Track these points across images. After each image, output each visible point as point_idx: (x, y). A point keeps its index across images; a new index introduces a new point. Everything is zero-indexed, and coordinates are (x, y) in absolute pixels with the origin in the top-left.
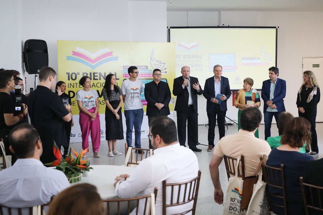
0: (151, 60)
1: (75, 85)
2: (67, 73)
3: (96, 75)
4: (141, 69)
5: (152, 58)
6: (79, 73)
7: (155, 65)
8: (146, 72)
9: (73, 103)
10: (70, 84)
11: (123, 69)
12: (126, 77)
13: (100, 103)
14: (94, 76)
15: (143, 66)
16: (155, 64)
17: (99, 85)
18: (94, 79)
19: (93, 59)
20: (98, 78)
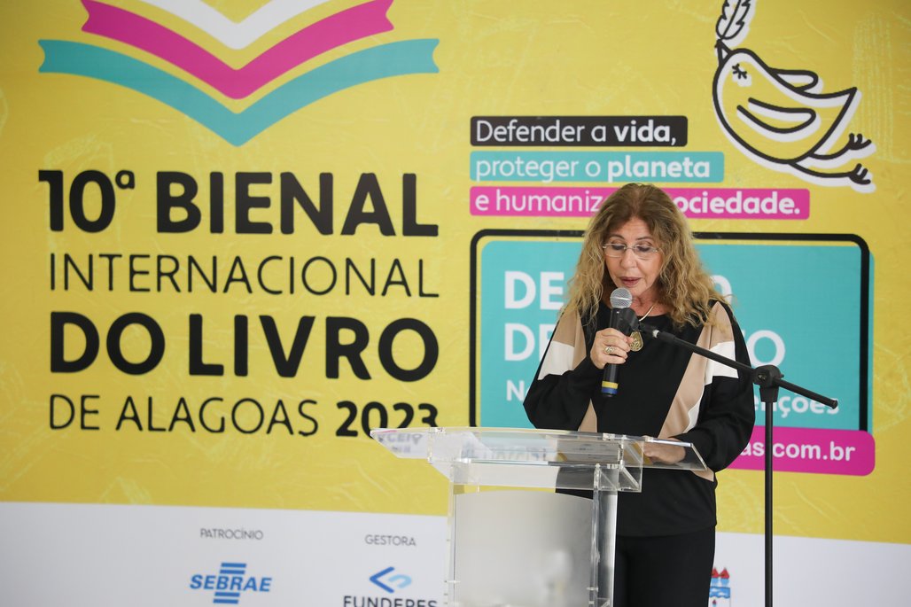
0: (722, 62)
1: (101, 266)
2: (44, 175)
3: (255, 190)
4: (627, 142)
5: (731, 44)
6: (131, 175)
7: (752, 108)
8: (673, 169)
9: (84, 411)
10: (67, 258)
11: (474, 142)
12: (491, 211)
13: (287, 422)
14: (244, 203)
15: (642, 121)
16: (752, 101)
17: (276, 275)
18: (244, 226)
19: (237, 64)
20: (272, 215)
